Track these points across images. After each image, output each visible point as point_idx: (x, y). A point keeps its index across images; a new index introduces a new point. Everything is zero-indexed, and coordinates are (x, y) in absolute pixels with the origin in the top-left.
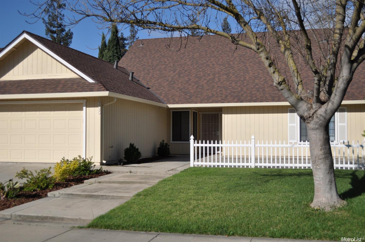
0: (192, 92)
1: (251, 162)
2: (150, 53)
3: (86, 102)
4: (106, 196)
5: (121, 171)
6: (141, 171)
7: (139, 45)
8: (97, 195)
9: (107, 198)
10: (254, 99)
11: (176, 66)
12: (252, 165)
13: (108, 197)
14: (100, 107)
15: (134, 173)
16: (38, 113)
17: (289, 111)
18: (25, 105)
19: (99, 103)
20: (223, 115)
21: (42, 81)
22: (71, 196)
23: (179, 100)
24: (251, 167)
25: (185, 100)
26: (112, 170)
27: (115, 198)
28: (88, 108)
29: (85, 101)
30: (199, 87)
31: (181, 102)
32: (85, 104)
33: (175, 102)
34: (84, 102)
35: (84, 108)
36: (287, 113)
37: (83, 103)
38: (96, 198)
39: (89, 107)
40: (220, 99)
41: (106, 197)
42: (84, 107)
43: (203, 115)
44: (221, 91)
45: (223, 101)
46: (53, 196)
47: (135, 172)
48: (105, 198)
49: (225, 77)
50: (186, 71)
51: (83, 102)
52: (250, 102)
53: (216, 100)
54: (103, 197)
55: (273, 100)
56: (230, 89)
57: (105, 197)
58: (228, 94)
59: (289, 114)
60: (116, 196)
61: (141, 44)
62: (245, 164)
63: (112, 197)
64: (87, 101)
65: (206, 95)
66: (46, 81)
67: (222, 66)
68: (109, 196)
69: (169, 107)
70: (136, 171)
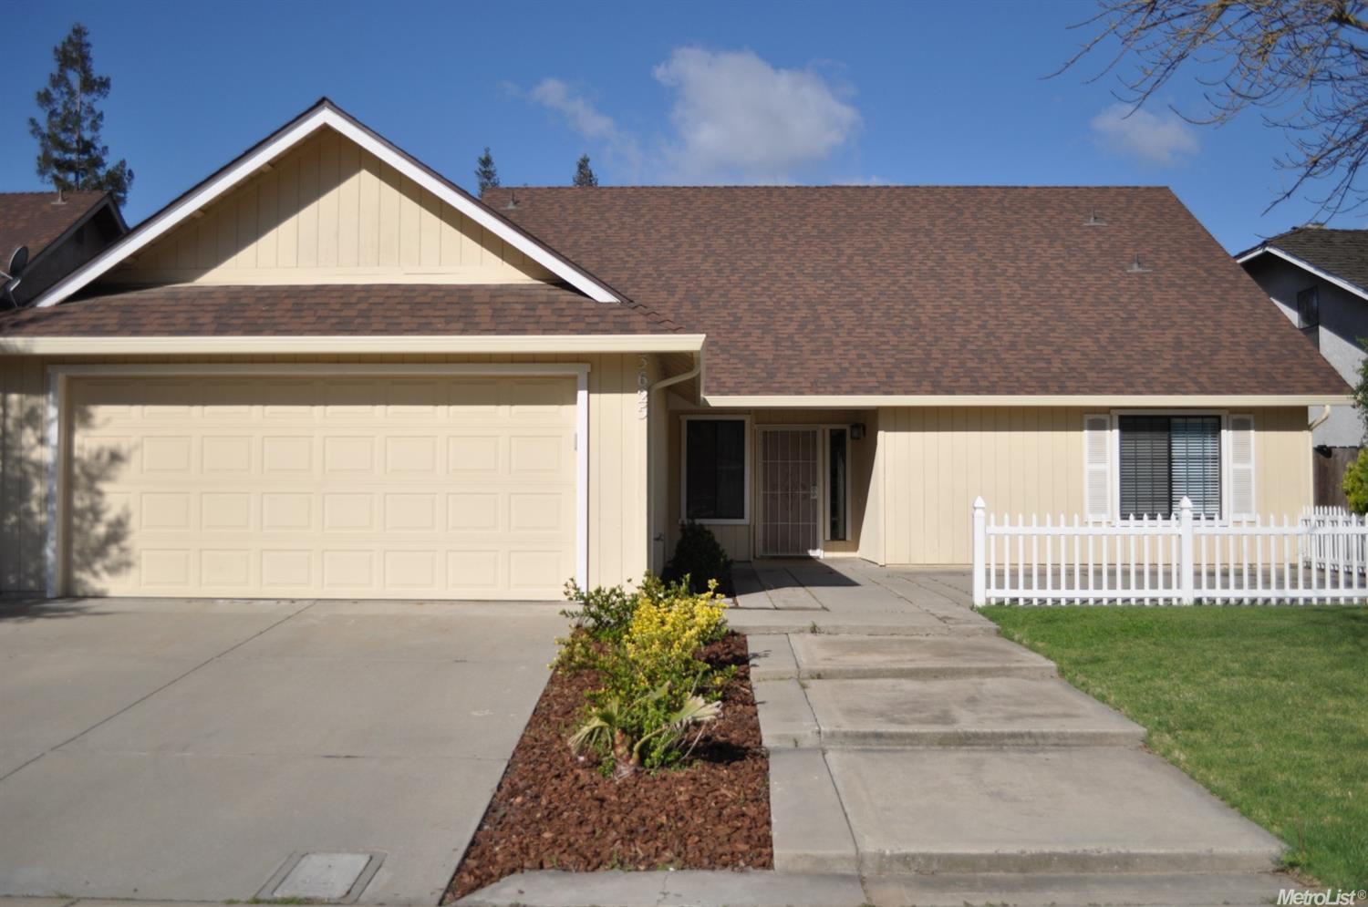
0: (767, 357)
1: (1179, 586)
2: (555, 232)
3: (589, 374)
4: (1030, 735)
5: (778, 628)
6: (854, 624)
7: (504, 206)
8: (993, 734)
9: (1037, 744)
10: (984, 383)
11: (667, 275)
12: (1185, 594)
13: (1041, 741)
14: (645, 393)
15: (829, 634)
16: (379, 410)
17: (1086, 423)
18: (323, 378)
19: (640, 378)
20: (881, 435)
21: (387, 291)
22: (874, 744)
23: (736, 383)
24: (1179, 600)
25: (758, 382)
26: (740, 624)
27: (1070, 742)
28: (593, 396)
29: (587, 367)
30: (783, 344)
31: (745, 389)
32: (583, 379)
33: (727, 390)
34: (581, 371)
35: (582, 395)
36: (1081, 429)
37: (575, 378)
38: (989, 745)
39: (600, 391)
40: (872, 381)
41: (1032, 741)
42: (581, 389)
43: (765, 433)
44: (860, 356)
45: (886, 389)
46: (791, 745)
47: (831, 630)
48: (1029, 745)
49: (850, 313)
50: (710, 291)
51: (577, 373)
52: (978, 394)
53: (860, 385)
54: (1020, 742)
55: (1046, 390)
56: (890, 352)
57: (1027, 741)
58: (890, 366)
59: (1086, 432)
60: (1073, 736)
61: (511, 203)
62: (1161, 593)
63: (1057, 741)
64: (592, 368)
65: (821, 369)
66: (404, 290)
67: (823, 282)
68: (1044, 736)
69: (709, 406)
70: (837, 627)
